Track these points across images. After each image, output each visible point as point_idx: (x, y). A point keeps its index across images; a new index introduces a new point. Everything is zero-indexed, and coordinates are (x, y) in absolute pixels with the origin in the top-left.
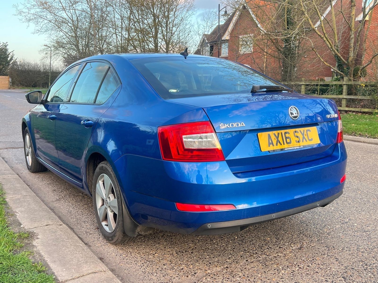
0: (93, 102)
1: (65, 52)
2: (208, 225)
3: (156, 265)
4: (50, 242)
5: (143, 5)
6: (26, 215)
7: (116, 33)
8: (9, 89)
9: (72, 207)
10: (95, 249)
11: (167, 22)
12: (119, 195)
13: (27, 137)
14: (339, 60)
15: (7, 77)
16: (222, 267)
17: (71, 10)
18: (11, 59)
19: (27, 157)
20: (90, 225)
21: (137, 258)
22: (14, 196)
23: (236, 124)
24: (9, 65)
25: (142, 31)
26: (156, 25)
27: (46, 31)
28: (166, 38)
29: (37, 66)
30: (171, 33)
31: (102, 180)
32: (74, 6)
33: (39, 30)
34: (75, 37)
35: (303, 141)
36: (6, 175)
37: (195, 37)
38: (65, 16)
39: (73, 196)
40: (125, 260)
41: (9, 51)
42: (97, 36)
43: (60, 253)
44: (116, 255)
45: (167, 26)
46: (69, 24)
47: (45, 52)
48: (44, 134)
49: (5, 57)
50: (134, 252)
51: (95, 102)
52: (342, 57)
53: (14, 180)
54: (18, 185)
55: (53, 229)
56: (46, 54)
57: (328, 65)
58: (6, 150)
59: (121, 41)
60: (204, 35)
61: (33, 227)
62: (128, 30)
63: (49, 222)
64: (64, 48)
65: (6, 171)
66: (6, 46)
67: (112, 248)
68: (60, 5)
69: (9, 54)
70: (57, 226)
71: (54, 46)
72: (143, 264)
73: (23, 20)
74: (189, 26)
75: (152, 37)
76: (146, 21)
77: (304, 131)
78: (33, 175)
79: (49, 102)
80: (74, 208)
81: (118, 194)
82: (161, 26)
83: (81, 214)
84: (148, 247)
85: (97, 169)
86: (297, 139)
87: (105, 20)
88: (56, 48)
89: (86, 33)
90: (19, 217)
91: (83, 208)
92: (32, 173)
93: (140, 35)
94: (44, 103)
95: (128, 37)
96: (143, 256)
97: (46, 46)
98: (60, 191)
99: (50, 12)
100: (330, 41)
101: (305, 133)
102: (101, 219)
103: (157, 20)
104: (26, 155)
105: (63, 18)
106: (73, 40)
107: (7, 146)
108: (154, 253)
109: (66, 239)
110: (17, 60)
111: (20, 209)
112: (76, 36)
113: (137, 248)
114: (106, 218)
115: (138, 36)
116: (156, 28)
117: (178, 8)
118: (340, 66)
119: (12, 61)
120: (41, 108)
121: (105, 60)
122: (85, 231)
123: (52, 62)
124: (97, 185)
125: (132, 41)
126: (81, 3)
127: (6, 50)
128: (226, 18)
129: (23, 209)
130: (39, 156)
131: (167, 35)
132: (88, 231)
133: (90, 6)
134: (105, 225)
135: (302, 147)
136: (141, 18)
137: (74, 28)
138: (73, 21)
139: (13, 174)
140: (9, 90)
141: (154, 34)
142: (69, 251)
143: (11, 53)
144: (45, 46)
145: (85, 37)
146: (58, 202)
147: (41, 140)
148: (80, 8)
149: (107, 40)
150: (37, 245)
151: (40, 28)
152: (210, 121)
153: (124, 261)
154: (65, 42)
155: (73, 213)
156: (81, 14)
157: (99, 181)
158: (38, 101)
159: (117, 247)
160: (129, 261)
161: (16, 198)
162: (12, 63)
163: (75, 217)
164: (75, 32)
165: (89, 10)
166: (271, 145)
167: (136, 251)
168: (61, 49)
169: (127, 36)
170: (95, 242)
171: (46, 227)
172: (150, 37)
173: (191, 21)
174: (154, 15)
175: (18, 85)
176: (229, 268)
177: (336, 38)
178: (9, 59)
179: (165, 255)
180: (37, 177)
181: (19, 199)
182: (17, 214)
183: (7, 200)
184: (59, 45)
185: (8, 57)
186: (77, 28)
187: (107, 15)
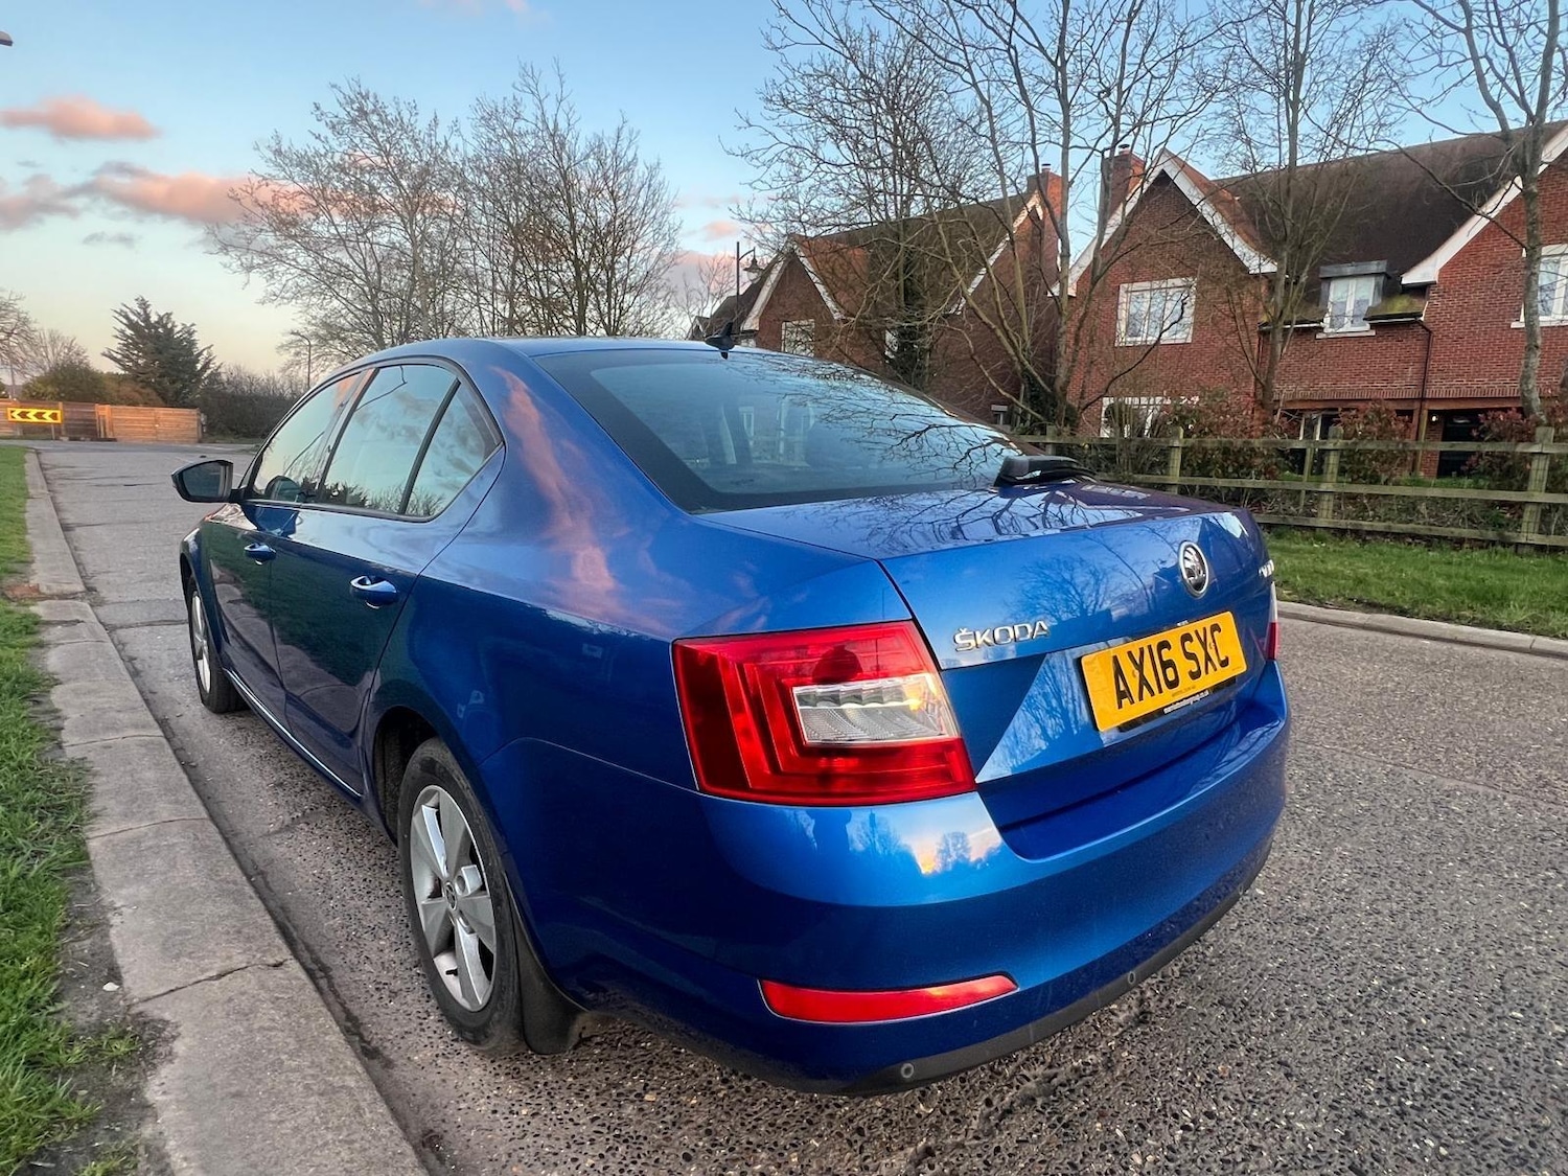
0: (396, 507)
1: (346, 350)
2: (903, 1069)
3: (657, 1161)
4: (219, 1077)
5: (549, 238)
6: (150, 921)
7: (478, 305)
8: (200, 442)
9: (335, 859)
10: (409, 1076)
11: (610, 280)
12: (502, 889)
13: (197, 601)
14: (1032, 383)
15: (194, 412)
16: (911, 1150)
17: (361, 244)
18: (206, 367)
19: (200, 662)
20: (395, 948)
21: (576, 1121)
22: (123, 826)
23: (1016, 627)
24: (199, 381)
25: (545, 302)
26: (582, 288)
27: (295, 297)
28: (606, 321)
29: (274, 383)
30: (621, 309)
31: (432, 802)
32: (369, 234)
33: (278, 292)
34: (373, 313)
35: (1207, 672)
36: (117, 730)
37: (680, 320)
38: (347, 260)
39: (339, 810)
40: (529, 1140)
41: (200, 346)
42: (430, 313)
43: (255, 1147)
44: (492, 1108)
45: (609, 290)
46: (357, 280)
47: (293, 351)
48: (251, 589)
49: (187, 362)
50: (563, 1090)
51: (403, 510)
52: (1039, 379)
53: (143, 750)
54: (149, 775)
55: (243, 994)
56: (297, 354)
57: (1008, 395)
58: (146, 630)
59: (493, 323)
60: (700, 318)
61: (162, 991)
62: (510, 296)
63: (234, 952)
64: (343, 339)
65: (121, 715)
66: (191, 334)
67: (477, 1071)
68: (333, 231)
69: (200, 354)
70: (264, 976)
71: (317, 336)
72: (601, 1156)
73: (234, 266)
74: (664, 293)
75: (573, 317)
76: (555, 278)
77: (1205, 630)
78: (216, 722)
79: (258, 496)
80: (339, 862)
81: (497, 886)
82: (595, 291)
83: (364, 893)
84: (615, 1053)
85: (414, 765)
86: (1193, 667)
87: (452, 273)
88: (323, 340)
89: (403, 305)
90: (119, 935)
91: (372, 862)
92: (214, 716)
93: (541, 311)
94: (243, 498)
95: (511, 316)
96: (599, 1111)
97: (298, 334)
98: (297, 790)
99: (306, 249)
100: (1013, 338)
101: (1209, 639)
102: (433, 943)
103: (584, 275)
104: (197, 657)
105: (341, 265)
106: (368, 319)
107: (154, 617)
108: (639, 1090)
109: (291, 1056)
110: (222, 370)
111: (132, 890)
112: (376, 312)
113: (571, 1061)
114: (449, 944)
115: (536, 315)
116: (581, 295)
117: (638, 245)
118: (1035, 399)
119: (209, 372)
120: (233, 516)
121: (445, 359)
122: (373, 979)
123: (312, 376)
124: (415, 820)
125: (522, 326)
126: (387, 228)
127: (192, 343)
128: (753, 276)
129: (143, 891)
130: (231, 666)
131: (609, 313)
132: (385, 977)
133: (412, 237)
134: (448, 973)
135: (1206, 693)
136: (543, 271)
137: (370, 290)
138: (367, 273)
139: (144, 727)
140: (199, 446)
141: (576, 309)
142: (296, 1129)
143: (205, 353)
144: (293, 333)
145: (400, 315)
146: (286, 836)
147: (244, 606)
148: (386, 239)
149: (456, 324)
150: (164, 1098)
151: (280, 287)
152: (914, 620)
153: (523, 1144)
154: (347, 326)
155: (334, 889)
156: (389, 256)
157: (420, 808)
158: (220, 493)
159: (496, 1065)
160: (547, 1142)
161: (130, 833)
162: (209, 377)
163: (340, 908)
164: (373, 300)
165: (408, 245)
166: (1126, 701)
167: (570, 1079)
168: (337, 343)
169: (507, 315)
170: (411, 1039)
171: (217, 983)
172: (566, 317)
173: (668, 280)
174: (576, 262)
175: (222, 432)
176: (937, 1153)
177: (1026, 333)
178: (199, 366)
179: (683, 1098)
180: (229, 728)
181: (138, 841)
182: (115, 920)
183: (94, 845)
184: (330, 332)
185: (198, 361)
186: (379, 290)
187: (456, 262)
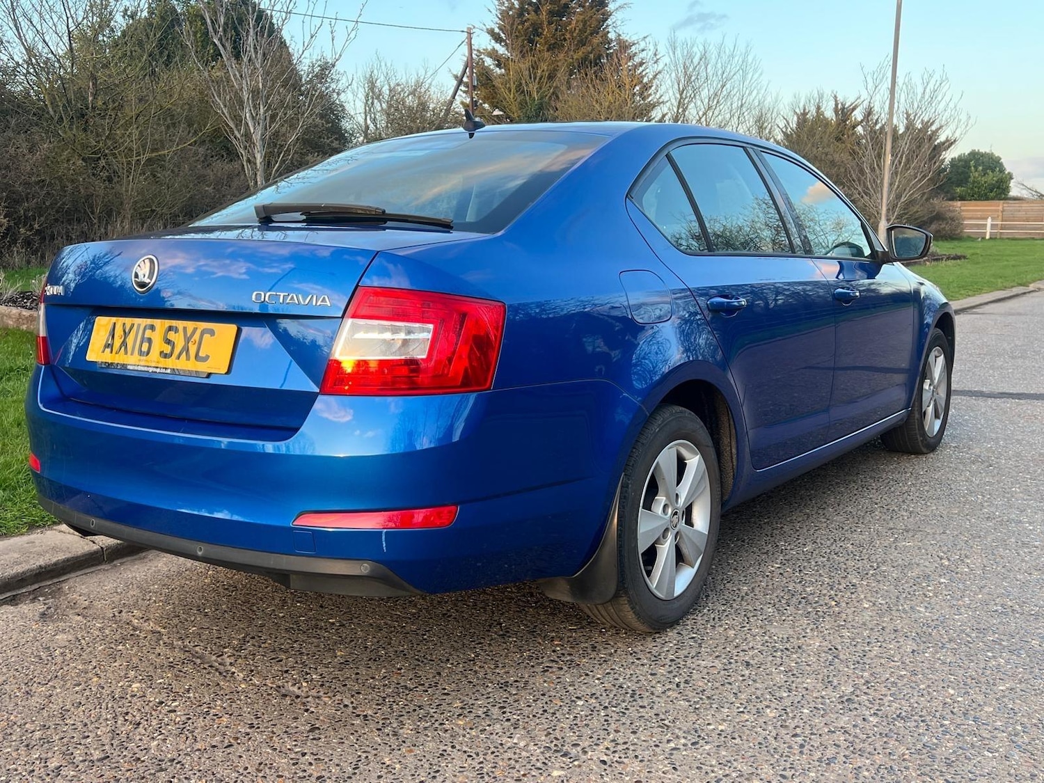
35: (178, 357)
77: (195, 330)
86: (167, 349)
101: (197, 336)
135: (169, 371)
166: (108, 350)
